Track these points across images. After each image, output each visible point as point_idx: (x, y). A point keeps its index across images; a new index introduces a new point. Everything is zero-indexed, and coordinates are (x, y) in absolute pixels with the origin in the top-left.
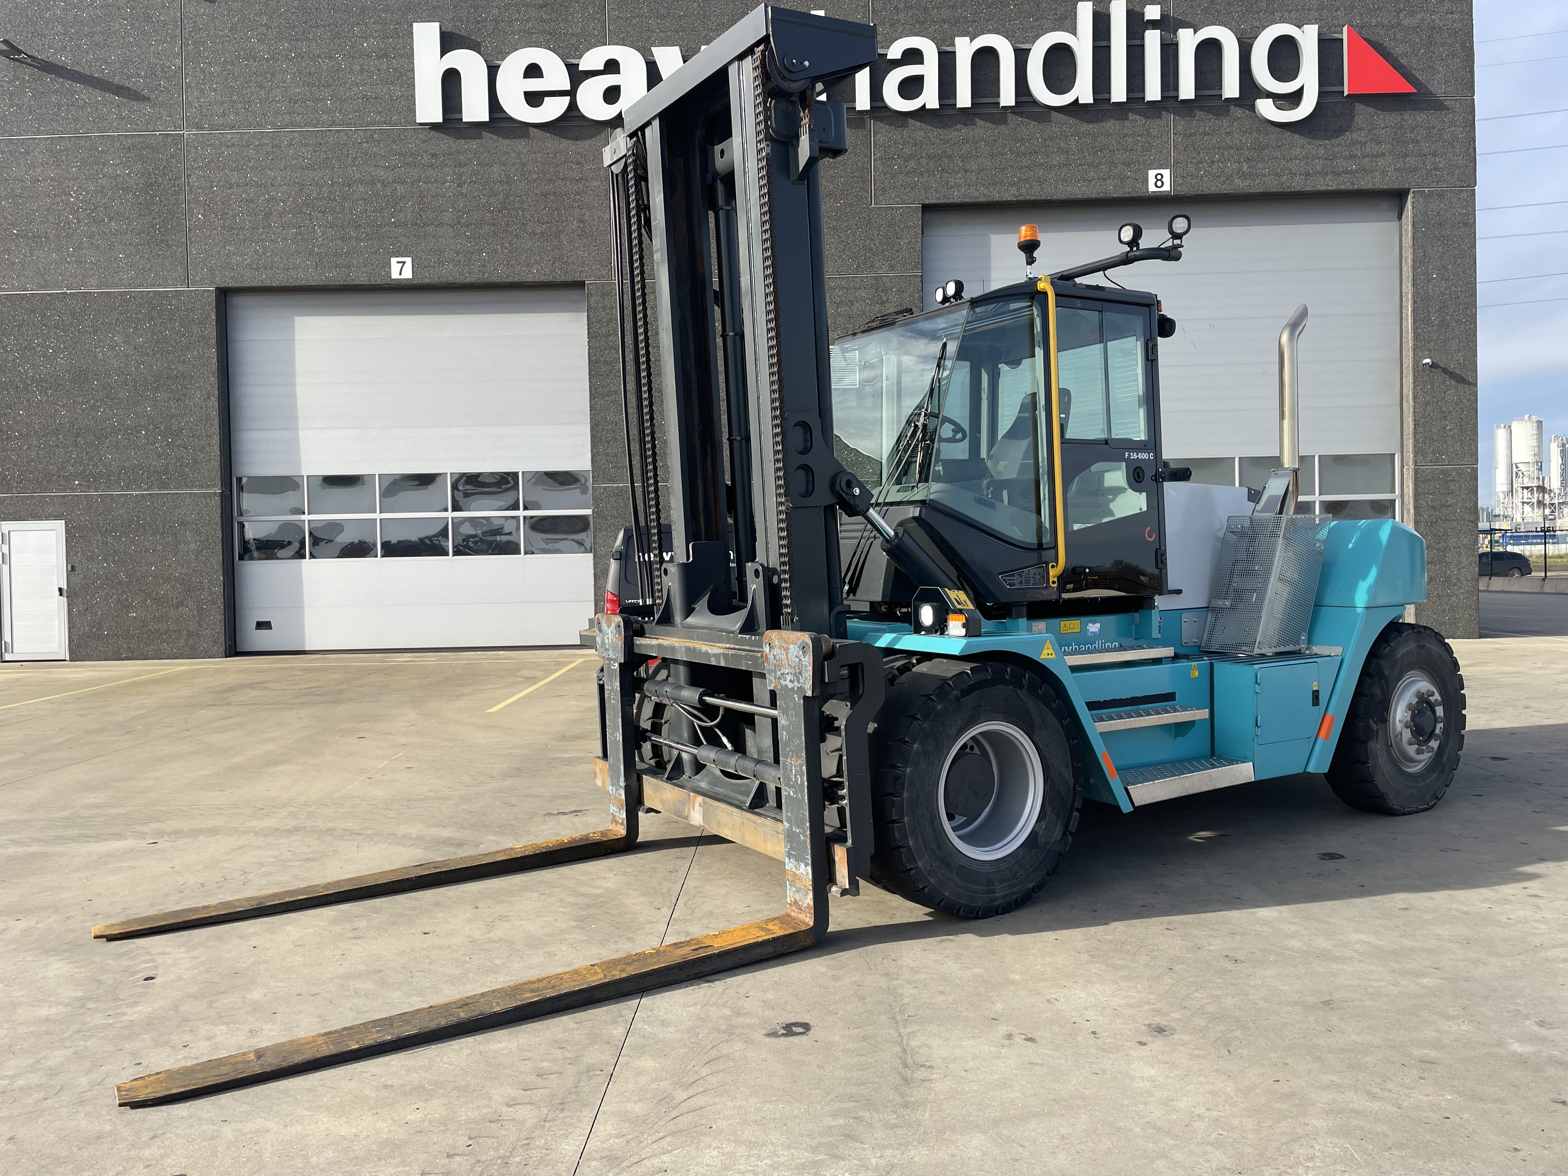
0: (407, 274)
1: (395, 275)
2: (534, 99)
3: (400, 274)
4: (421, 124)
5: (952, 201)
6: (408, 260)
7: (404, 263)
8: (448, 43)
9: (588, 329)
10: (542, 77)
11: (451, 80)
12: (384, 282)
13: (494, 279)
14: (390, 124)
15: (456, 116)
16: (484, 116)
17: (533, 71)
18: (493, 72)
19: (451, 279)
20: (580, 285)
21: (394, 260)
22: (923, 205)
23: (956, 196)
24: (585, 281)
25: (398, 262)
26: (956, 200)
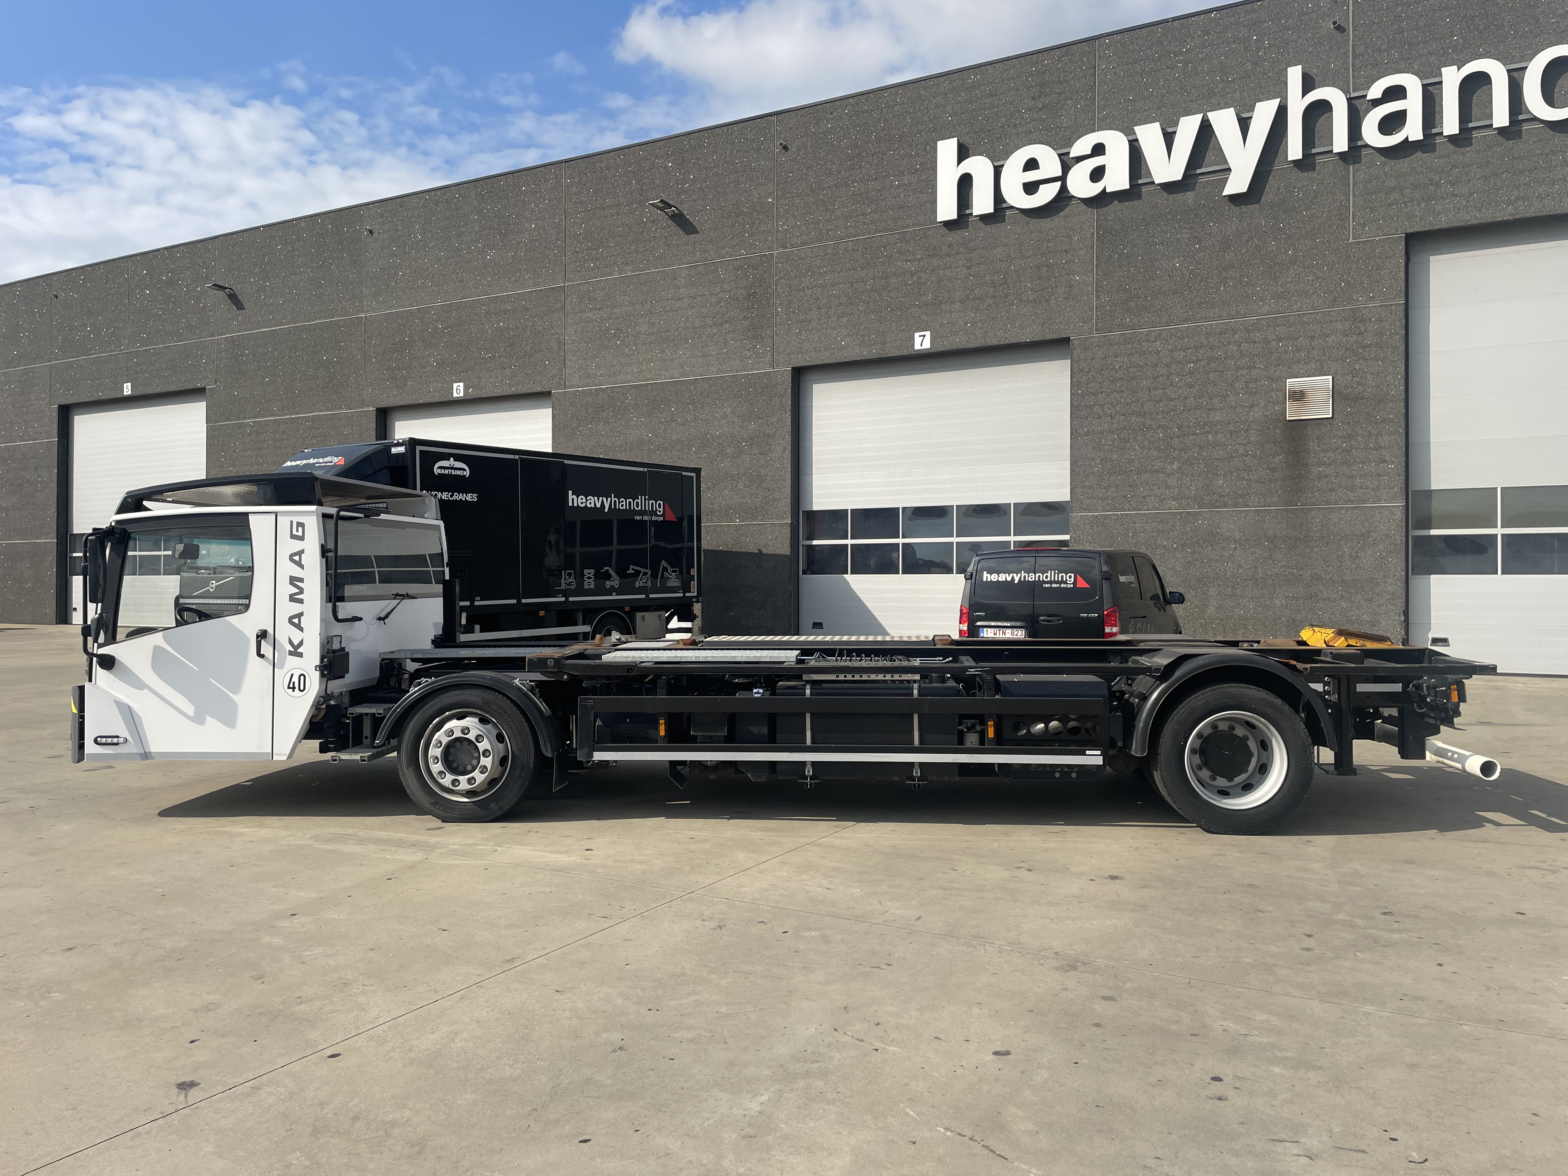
0: (927, 345)
1: (917, 347)
2: (1030, 188)
3: (921, 346)
4: (940, 222)
5: (1438, 227)
6: (928, 334)
7: (924, 336)
8: (963, 154)
9: (1071, 379)
10: (1038, 168)
11: (965, 183)
12: (909, 353)
13: (995, 342)
14: (918, 225)
15: (968, 212)
16: (989, 208)
17: (1031, 165)
18: (998, 171)
19: (960, 347)
20: (1066, 341)
21: (917, 335)
22: (1406, 234)
23: (1443, 222)
24: (1069, 337)
25: (920, 336)
26: (1444, 225)
